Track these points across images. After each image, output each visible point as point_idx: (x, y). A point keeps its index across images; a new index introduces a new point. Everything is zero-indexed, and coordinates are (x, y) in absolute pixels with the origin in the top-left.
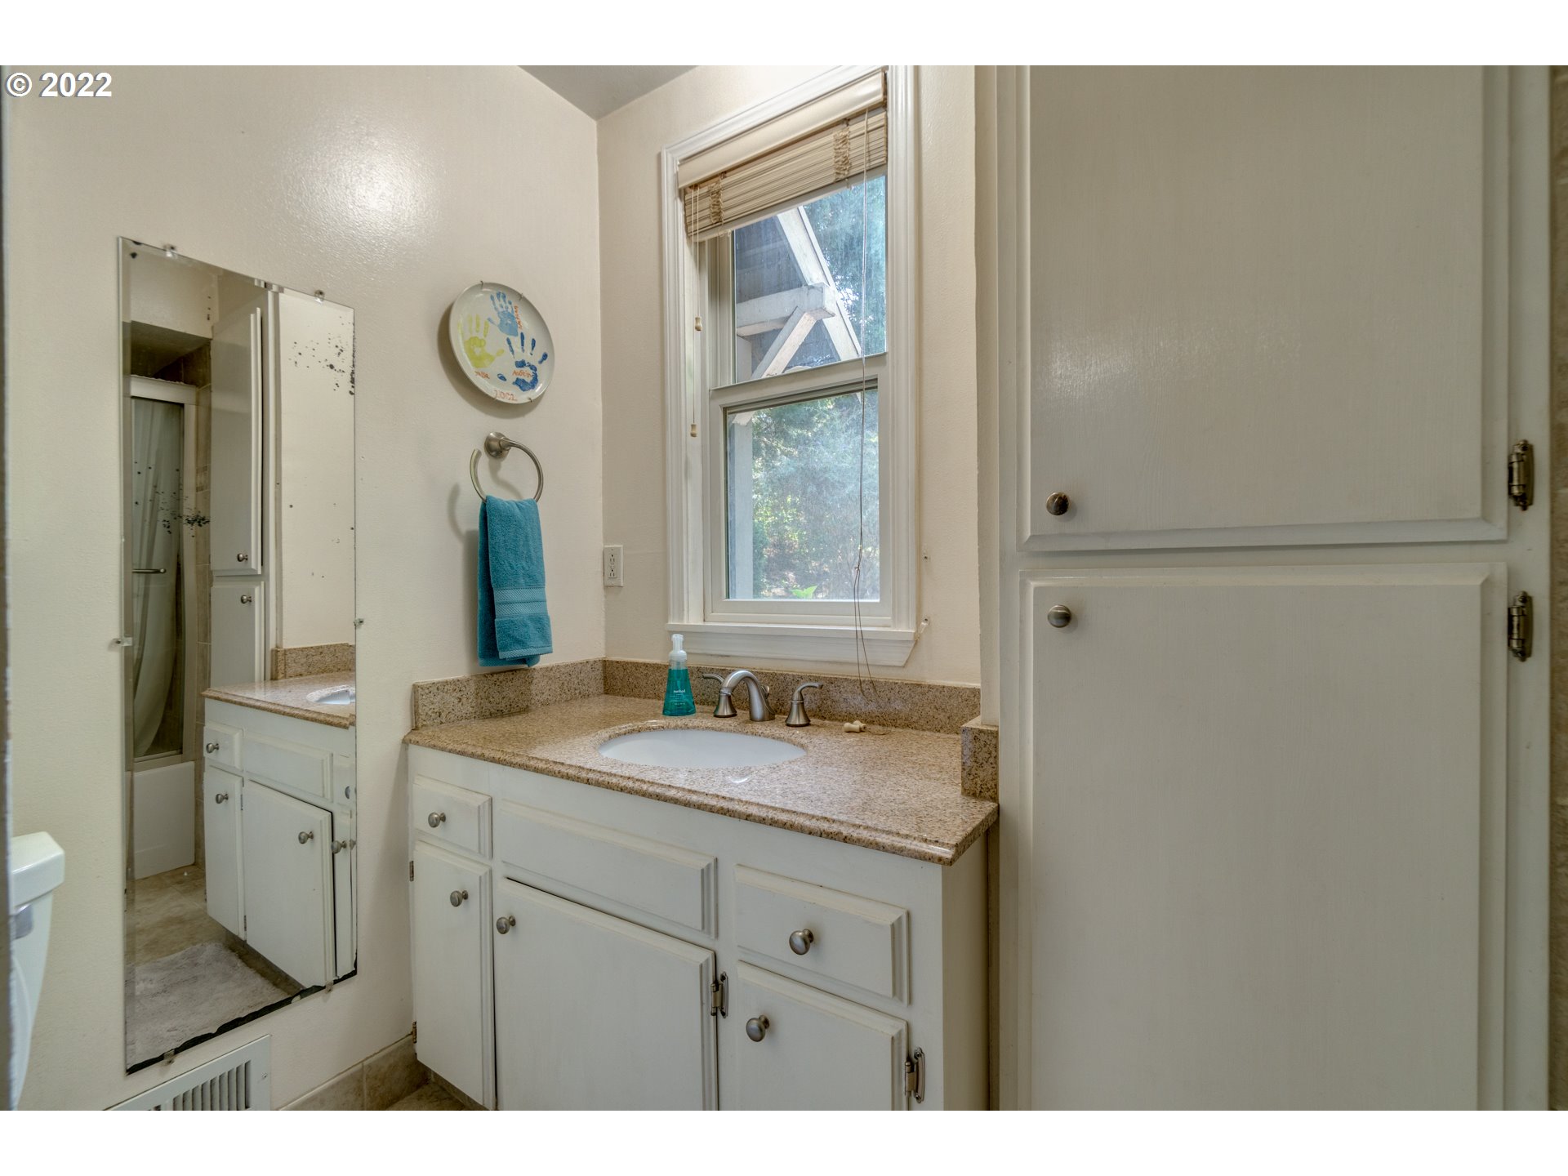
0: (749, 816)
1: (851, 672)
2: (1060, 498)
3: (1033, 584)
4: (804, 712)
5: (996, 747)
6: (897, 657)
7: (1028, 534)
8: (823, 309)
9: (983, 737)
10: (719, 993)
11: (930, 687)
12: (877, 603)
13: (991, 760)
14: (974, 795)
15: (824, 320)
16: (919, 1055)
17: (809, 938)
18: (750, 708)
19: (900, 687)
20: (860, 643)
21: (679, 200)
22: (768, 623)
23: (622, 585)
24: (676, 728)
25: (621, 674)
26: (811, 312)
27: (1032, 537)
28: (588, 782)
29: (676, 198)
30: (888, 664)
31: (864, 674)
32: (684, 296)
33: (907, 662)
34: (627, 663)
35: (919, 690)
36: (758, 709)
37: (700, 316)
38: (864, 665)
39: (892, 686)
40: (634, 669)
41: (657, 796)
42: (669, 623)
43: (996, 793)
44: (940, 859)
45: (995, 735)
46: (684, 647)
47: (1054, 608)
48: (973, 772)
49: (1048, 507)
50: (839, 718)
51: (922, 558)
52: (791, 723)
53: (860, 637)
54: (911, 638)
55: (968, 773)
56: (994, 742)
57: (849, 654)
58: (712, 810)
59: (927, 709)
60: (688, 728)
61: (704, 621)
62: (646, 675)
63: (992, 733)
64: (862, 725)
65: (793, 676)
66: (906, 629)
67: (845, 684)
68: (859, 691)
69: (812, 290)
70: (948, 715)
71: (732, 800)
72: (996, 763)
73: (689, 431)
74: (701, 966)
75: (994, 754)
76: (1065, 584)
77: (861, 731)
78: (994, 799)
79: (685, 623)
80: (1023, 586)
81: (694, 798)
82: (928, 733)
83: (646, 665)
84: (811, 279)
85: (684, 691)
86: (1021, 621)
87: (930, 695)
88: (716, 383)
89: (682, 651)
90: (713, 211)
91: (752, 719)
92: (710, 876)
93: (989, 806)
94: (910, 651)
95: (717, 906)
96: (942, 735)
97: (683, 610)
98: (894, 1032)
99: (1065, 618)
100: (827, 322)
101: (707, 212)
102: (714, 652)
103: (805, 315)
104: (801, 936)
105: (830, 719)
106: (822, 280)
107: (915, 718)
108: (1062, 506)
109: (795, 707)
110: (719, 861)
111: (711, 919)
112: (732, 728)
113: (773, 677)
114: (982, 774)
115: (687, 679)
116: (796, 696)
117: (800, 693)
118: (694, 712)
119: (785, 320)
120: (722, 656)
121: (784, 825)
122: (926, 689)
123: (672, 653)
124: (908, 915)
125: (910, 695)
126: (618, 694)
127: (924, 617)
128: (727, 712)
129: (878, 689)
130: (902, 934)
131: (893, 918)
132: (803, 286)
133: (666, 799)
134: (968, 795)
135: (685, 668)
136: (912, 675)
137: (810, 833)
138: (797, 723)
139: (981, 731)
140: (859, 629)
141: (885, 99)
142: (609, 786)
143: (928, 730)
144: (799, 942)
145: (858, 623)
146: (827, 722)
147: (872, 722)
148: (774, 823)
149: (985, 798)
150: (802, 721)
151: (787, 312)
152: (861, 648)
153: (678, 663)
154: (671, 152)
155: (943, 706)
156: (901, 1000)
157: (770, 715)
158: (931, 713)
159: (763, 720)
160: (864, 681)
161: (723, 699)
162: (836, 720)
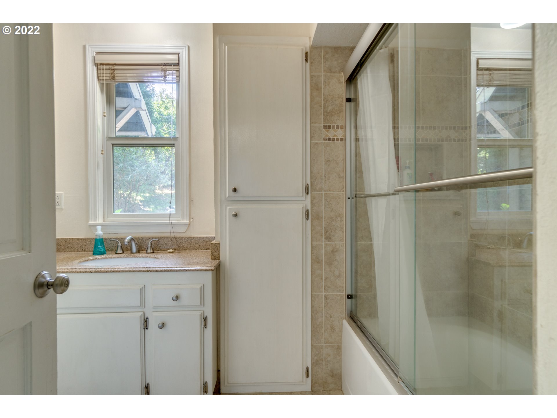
0: (157, 270)
1: (168, 235)
2: (235, 189)
3: (228, 208)
4: (152, 249)
5: (219, 247)
6: (183, 230)
7: (227, 196)
8: (141, 108)
9: (216, 245)
10: (146, 323)
11: (194, 237)
12: (174, 214)
13: (218, 250)
14: (214, 259)
15: (140, 111)
16: (206, 317)
17: (177, 297)
18: (131, 250)
19: (184, 238)
20: (171, 226)
21: (95, 66)
22: (133, 221)
23: (63, 208)
24: (102, 259)
25: (64, 244)
26: (136, 108)
27: (228, 197)
28: (91, 272)
29: (93, 65)
30: (180, 232)
31: (172, 235)
32: (97, 102)
33: (186, 231)
34: (68, 239)
35: (191, 238)
36: (134, 249)
37: (105, 112)
38: (172, 233)
39: (181, 238)
40: (71, 241)
41: (122, 271)
42: (89, 222)
43: (219, 258)
44: (211, 270)
45: (219, 244)
46: (102, 230)
47: (233, 213)
48: (214, 253)
49: (232, 190)
50: (163, 250)
51: (191, 200)
52: (148, 252)
53: (171, 224)
54: (188, 224)
55: (212, 254)
56: (219, 246)
57: (168, 230)
58: (144, 271)
59: (193, 244)
60: (107, 258)
61: (104, 221)
62: (78, 243)
63: (218, 243)
64: (173, 250)
65: (146, 238)
66: (186, 221)
67: (166, 239)
68: (170, 241)
69: (136, 100)
70: (199, 245)
71: (150, 268)
72: (219, 251)
73: (101, 152)
74: (140, 316)
75: (219, 249)
76: (235, 207)
77: (173, 252)
78: (219, 259)
79: (97, 222)
80: (226, 208)
81: (136, 269)
82: (193, 251)
83: (78, 239)
84: (136, 96)
85: (103, 246)
86: (225, 216)
87: (194, 240)
88: (108, 135)
89: (101, 232)
90: (111, 75)
91: (132, 253)
92: (143, 291)
93: (218, 261)
94: (187, 227)
95: (145, 298)
96: (197, 251)
97: (97, 217)
98: (200, 313)
99: (236, 215)
100: (141, 112)
101: (108, 75)
102: (110, 232)
103: (133, 108)
104: (175, 297)
105: (160, 251)
106: (140, 98)
107: (189, 247)
108: (235, 190)
109: (149, 247)
110: (145, 286)
111: (143, 303)
112: (126, 256)
113: (138, 239)
114: (216, 254)
115: (103, 242)
116: (150, 244)
117: (151, 242)
118: (106, 253)
119: (125, 108)
120: (114, 233)
121: (168, 271)
122: (193, 238)
123: (96, 233)
124: (203, 285)
125: (188, 240)
126: (62, 251)
127: (191, 217)
128: (121, 252)
129: (177, 240)
130: (202, 290)
131: (200, 286)
132: (132, 98)
133: (126, 271)
134: (212, 259)
135: (102, 238)
136: (188, 235)
137: (177, 271)
138: (150, 252)
139: (216, 243)
140: (171, 222)
141: (179, 63)
142: (101, 272)
143: (194, 250)
144: (174, 298)
145: (170, 220)
146: (159, 251)
147: (175, 250)
148: (165, 271)
149: (217, 259)
150: (152, 251)
151: (126, 106)
152: (171, 228)
153: (99, 236)
154: (91, 47)
155: (198, 243)
156: (202, 305)
157: (139, 251)
158: (194, 245)
159: (136, 253)
160: (172, 238)
161: (119, 248)
162: (162, 250)
